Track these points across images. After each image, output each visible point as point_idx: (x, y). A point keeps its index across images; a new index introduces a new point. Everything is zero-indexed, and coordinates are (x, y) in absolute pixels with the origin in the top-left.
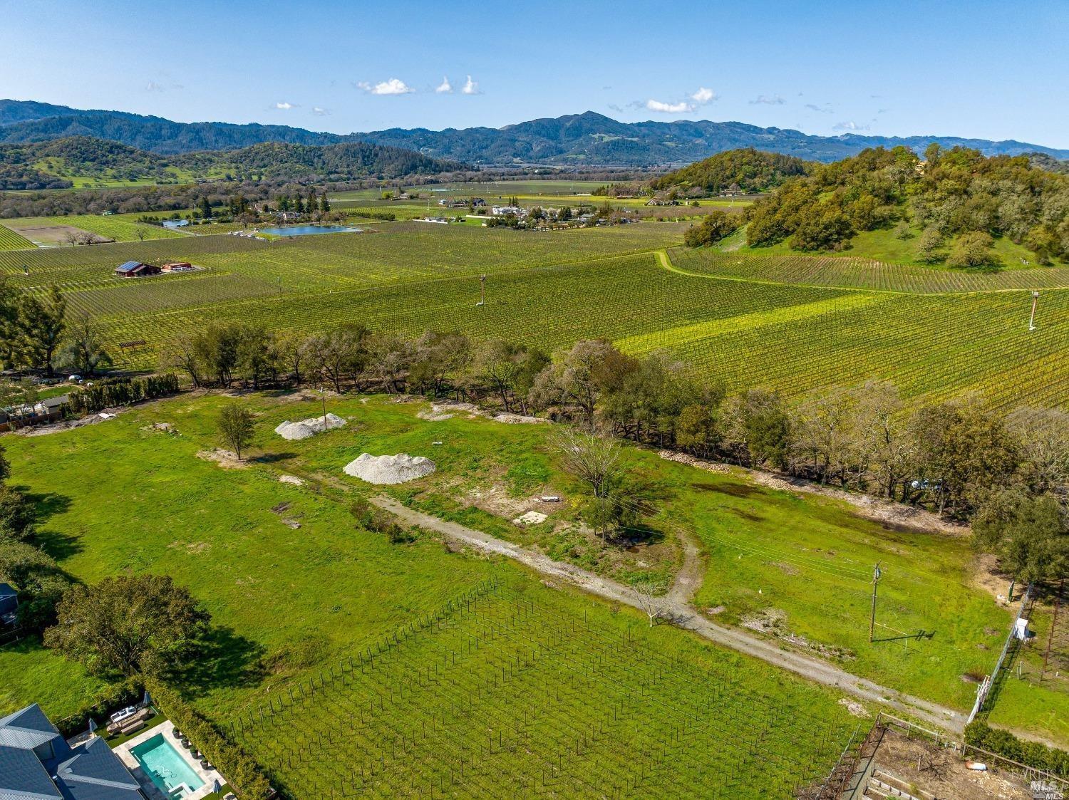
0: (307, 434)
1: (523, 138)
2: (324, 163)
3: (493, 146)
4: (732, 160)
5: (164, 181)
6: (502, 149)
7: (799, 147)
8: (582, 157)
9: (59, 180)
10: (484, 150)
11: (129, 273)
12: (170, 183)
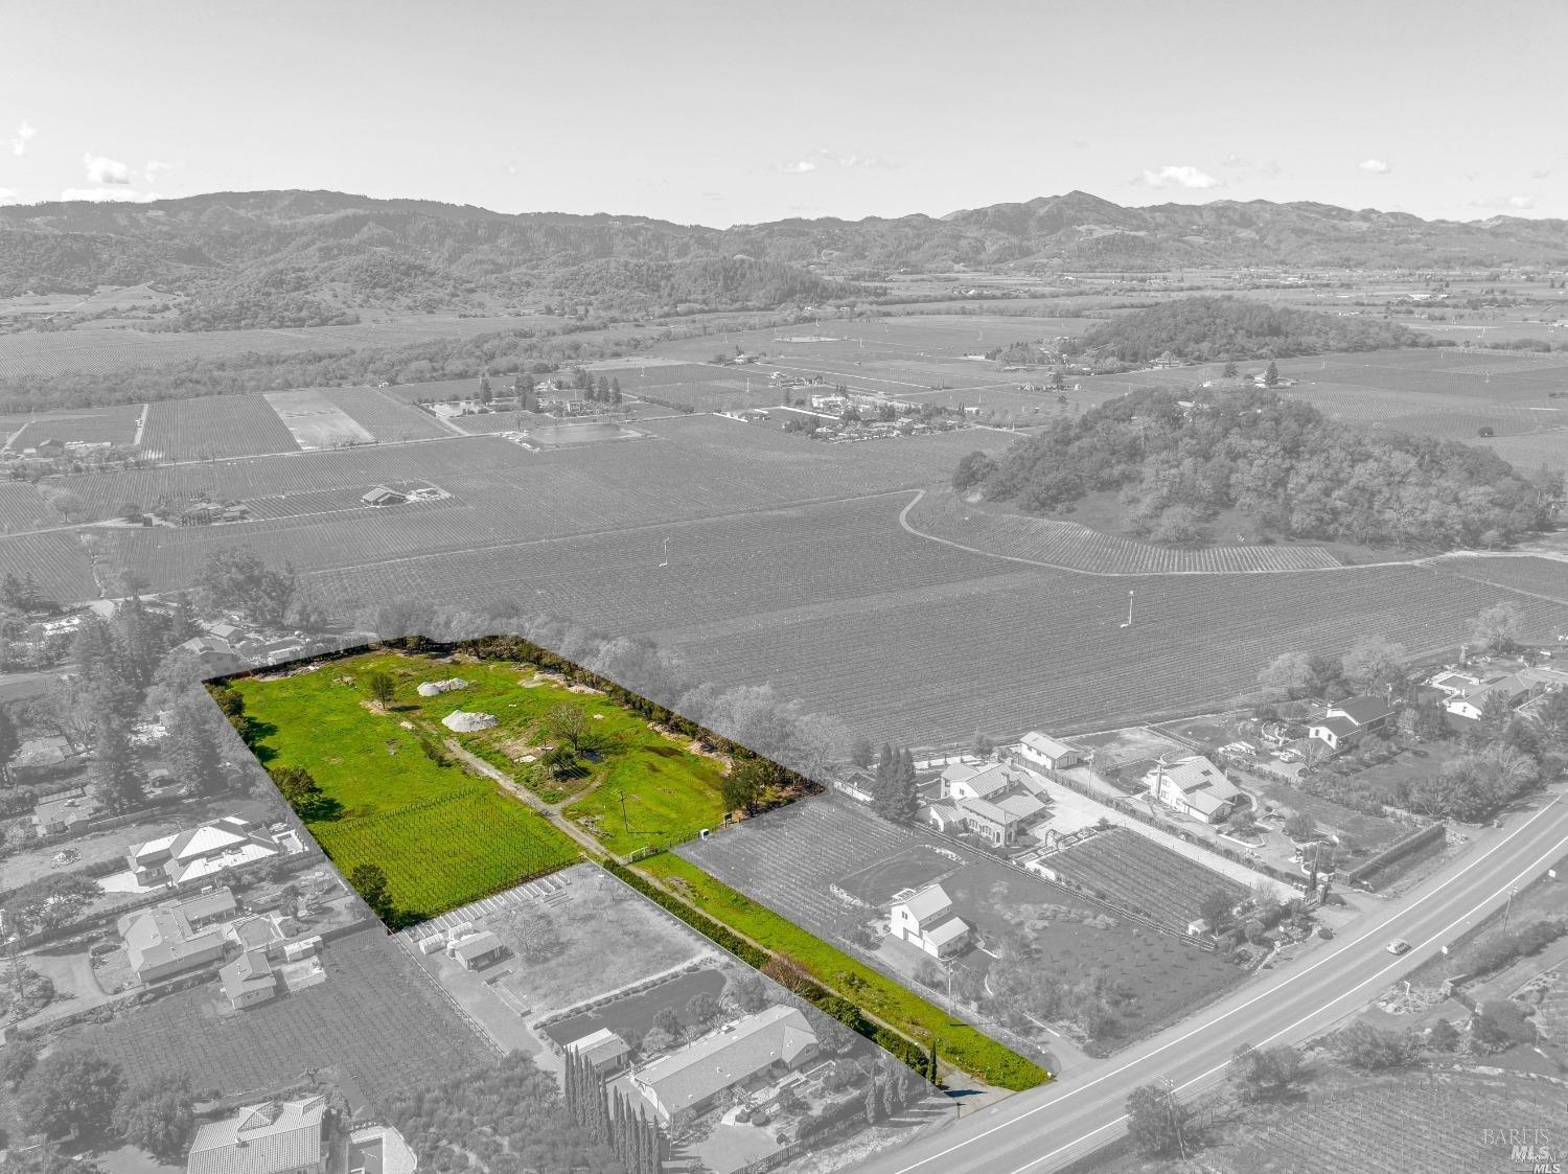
0: (435, 693)
1: (973, 233)
2: (673, 288)
3: (927, 245)
4: (1174, 316)
5: (468, 313)
6: (939, 250)
7: (1407, 241)
8: (1056, 261)
9: (344, 314)
10: (914, 252)
11: (376, 503)
12: (476, 316)
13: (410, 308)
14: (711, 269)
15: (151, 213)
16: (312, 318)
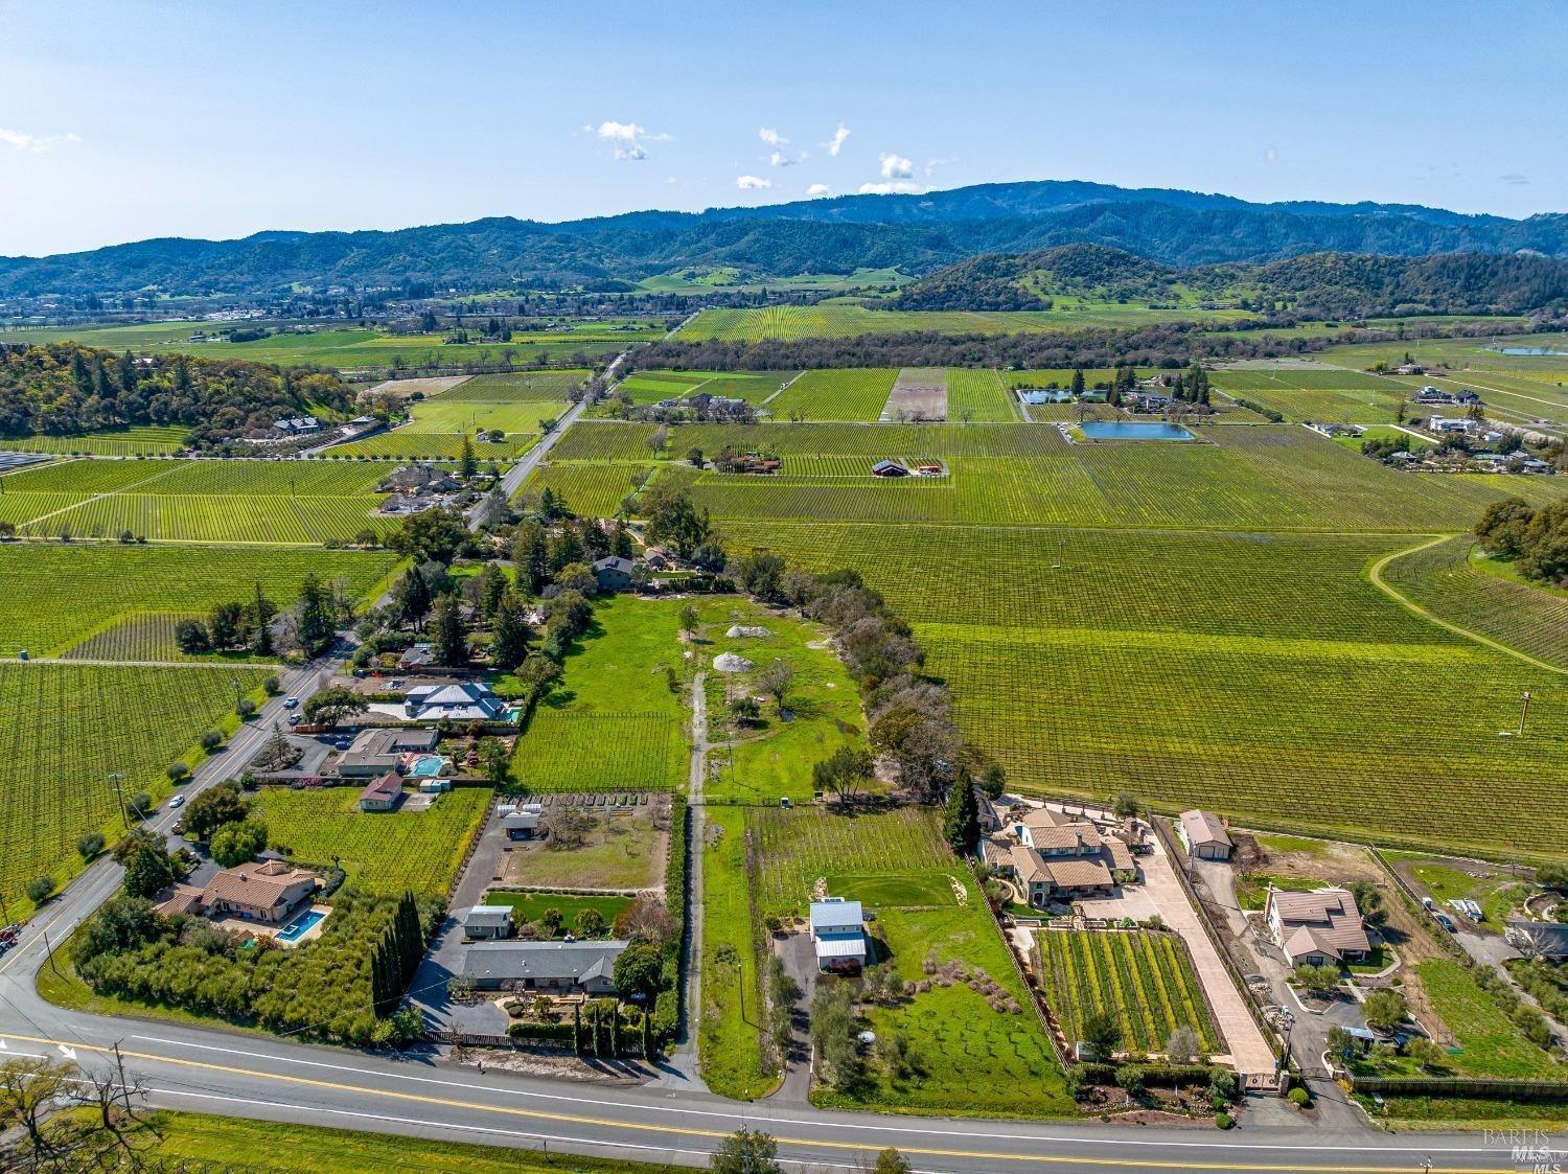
0: (738, 635)
5: (1159, 304)
9: (1038, 300)
11: (878, 473)
12: (1167, 308)
13: (1103, 297)
14: (1452, 265)
15: (923, 204)
16: (1007, 303)
